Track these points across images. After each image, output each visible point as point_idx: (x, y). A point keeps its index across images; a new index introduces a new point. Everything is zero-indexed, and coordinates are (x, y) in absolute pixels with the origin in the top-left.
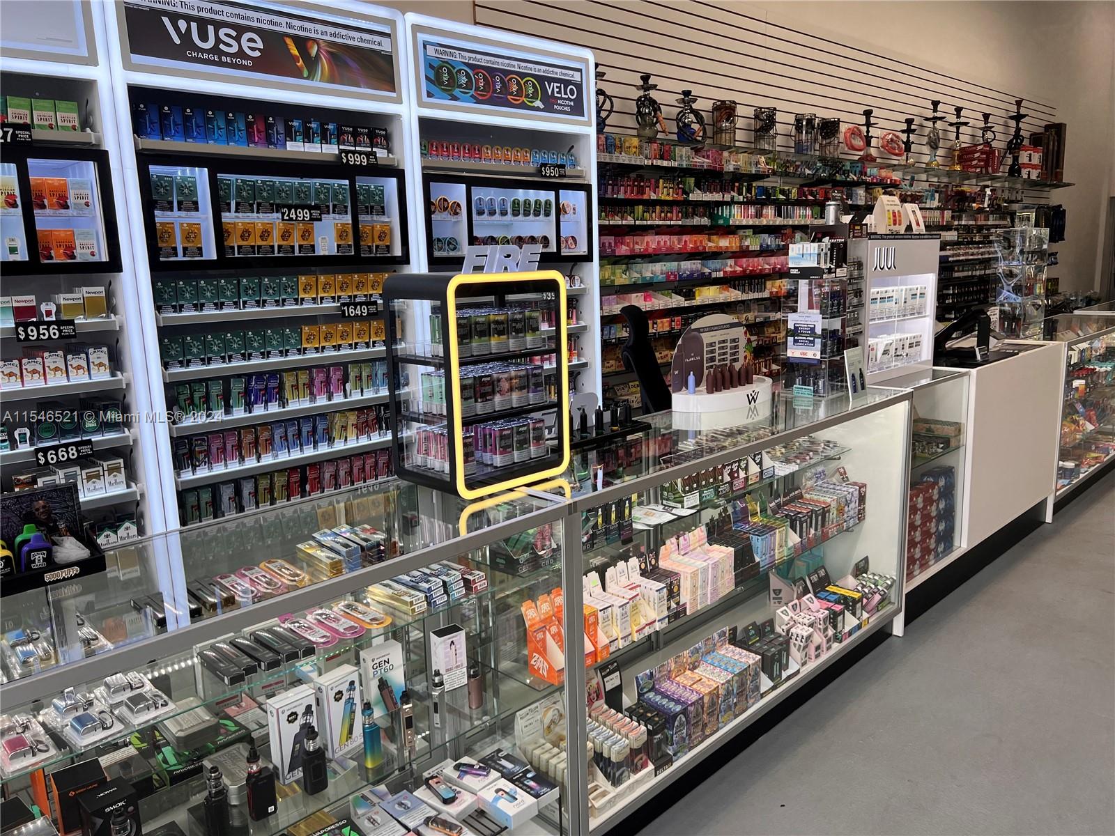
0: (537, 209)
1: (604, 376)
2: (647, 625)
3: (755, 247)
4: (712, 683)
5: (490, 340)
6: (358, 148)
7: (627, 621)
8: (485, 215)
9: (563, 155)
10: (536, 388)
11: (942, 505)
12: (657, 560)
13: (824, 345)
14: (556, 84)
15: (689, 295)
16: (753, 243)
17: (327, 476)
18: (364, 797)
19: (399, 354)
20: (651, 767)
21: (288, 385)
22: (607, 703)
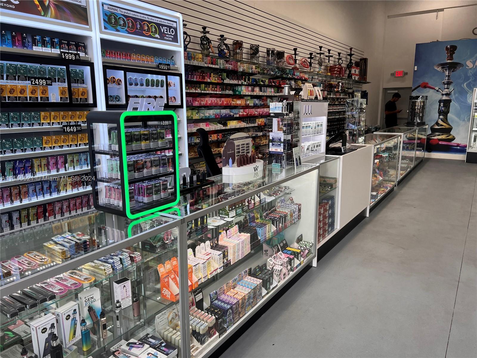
0: (158, 84)
1: (189, 159)
2: (214, 271)
3: (252, 104)
4: (242, 294)
5: (141, 143)
6: (70, 51)
7: (205, 270)
8: (133, 85)
9: (169, 60)
10: (163, 165)
11: (330, 212)
12: (218, 241)
13: (284, 146)
14: (165, 28)
15: (225, 124)
16: (251, 103)
17: (57, 208)
19: (95, 149)
20: (217, 334)
21: (36, 165)
22: (197, 307)
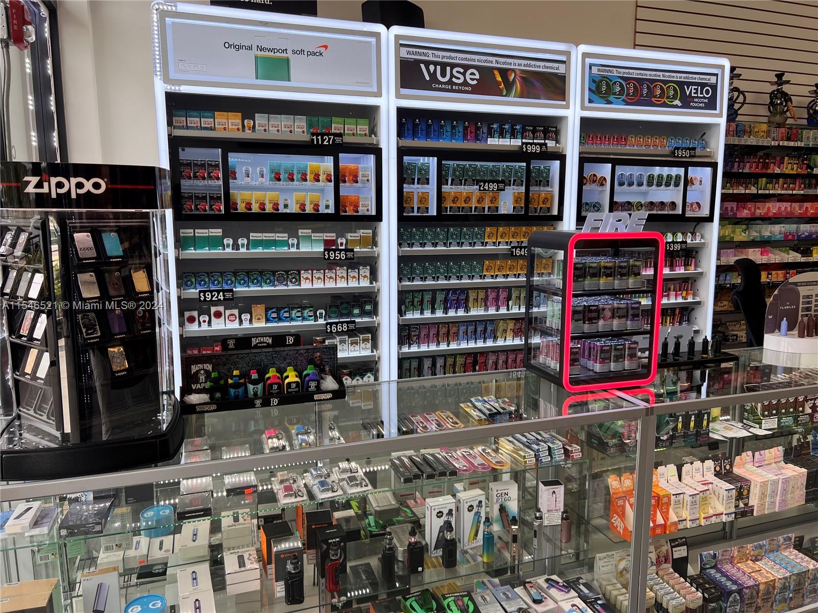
0: (669, 181)
4: (770, 575)
5: (599, 280)
6: (535, 141)
8: (625, 185)
9: (695, 140)
10: (633, 317)
12: (731, 466)
14: (693, 87)
17: (491, 362)
18: (483, 582)
21: (471, 299)
